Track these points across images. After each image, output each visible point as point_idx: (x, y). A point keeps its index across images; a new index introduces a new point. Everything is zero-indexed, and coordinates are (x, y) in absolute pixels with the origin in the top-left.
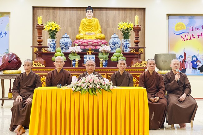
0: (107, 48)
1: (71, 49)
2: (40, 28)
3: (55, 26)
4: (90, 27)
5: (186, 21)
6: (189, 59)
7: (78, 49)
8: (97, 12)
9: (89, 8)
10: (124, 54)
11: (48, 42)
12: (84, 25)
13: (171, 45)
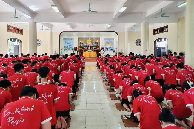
0: (92, 46)
1: (86, 46)
2: (81, 42)
3: (83, 42)
4: (89, 42)
5: (108, 40)
6: (109, 48)
7: (87, 46)
8: (91, 38)
9: (89, 38)
10: (95, 47)
11: (82, 45)
12: (88, 41)
13: (105, 45)
